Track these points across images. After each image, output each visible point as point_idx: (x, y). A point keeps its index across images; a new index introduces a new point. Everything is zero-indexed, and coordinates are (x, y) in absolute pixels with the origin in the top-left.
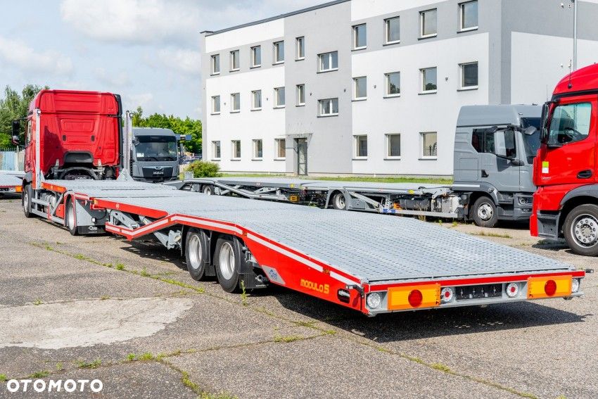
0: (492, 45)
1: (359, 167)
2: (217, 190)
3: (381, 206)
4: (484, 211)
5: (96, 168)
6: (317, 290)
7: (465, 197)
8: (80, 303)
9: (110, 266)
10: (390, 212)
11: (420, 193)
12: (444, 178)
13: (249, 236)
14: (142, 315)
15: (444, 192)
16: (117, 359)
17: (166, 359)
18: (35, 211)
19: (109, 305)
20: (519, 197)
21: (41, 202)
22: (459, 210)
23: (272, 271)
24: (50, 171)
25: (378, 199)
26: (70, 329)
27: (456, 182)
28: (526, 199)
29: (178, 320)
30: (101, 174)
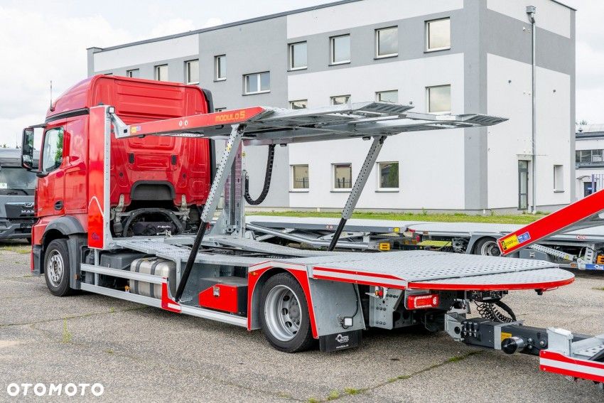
0: (468, 67)
5: (175, 209)
30: (185, 218)
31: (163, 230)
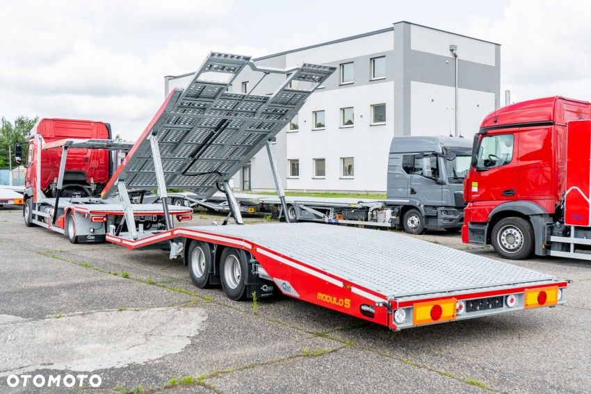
0: (396, 91)
1: (293, 184)
2: (186, 203)
3: (326, 217)
4: (412, 222)
5: (88, 185)
6: (337, 304)
7: (397, 210)
8: (100, 315)
9: (115, 274)
10: (334, 221)
11: (359, 206)
12: (360, 193)
13: (259, 250)
14: (164, 328)
15: (380, 206)
16: (157, 382)
17: (207, 382)
18: (35, 221)
19: (128, 317)
20: (442, 211)
21: (41, 214)
22: (392, 221)
23: (284, 284)
24: (49, 187)
25: (323, 211)
26: (98, 346)
27: (388, 197)
28: (446, 212)
29: (201, 332)
30: (93, 189)
31: (75, 195)
